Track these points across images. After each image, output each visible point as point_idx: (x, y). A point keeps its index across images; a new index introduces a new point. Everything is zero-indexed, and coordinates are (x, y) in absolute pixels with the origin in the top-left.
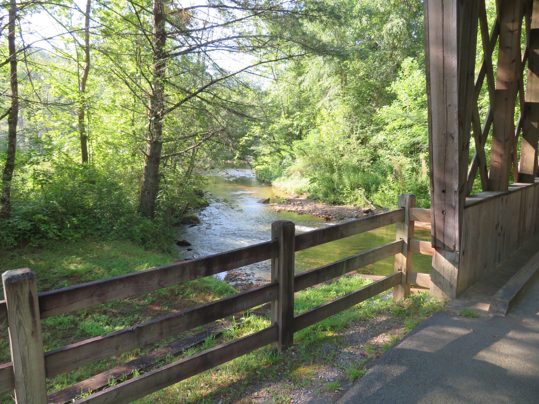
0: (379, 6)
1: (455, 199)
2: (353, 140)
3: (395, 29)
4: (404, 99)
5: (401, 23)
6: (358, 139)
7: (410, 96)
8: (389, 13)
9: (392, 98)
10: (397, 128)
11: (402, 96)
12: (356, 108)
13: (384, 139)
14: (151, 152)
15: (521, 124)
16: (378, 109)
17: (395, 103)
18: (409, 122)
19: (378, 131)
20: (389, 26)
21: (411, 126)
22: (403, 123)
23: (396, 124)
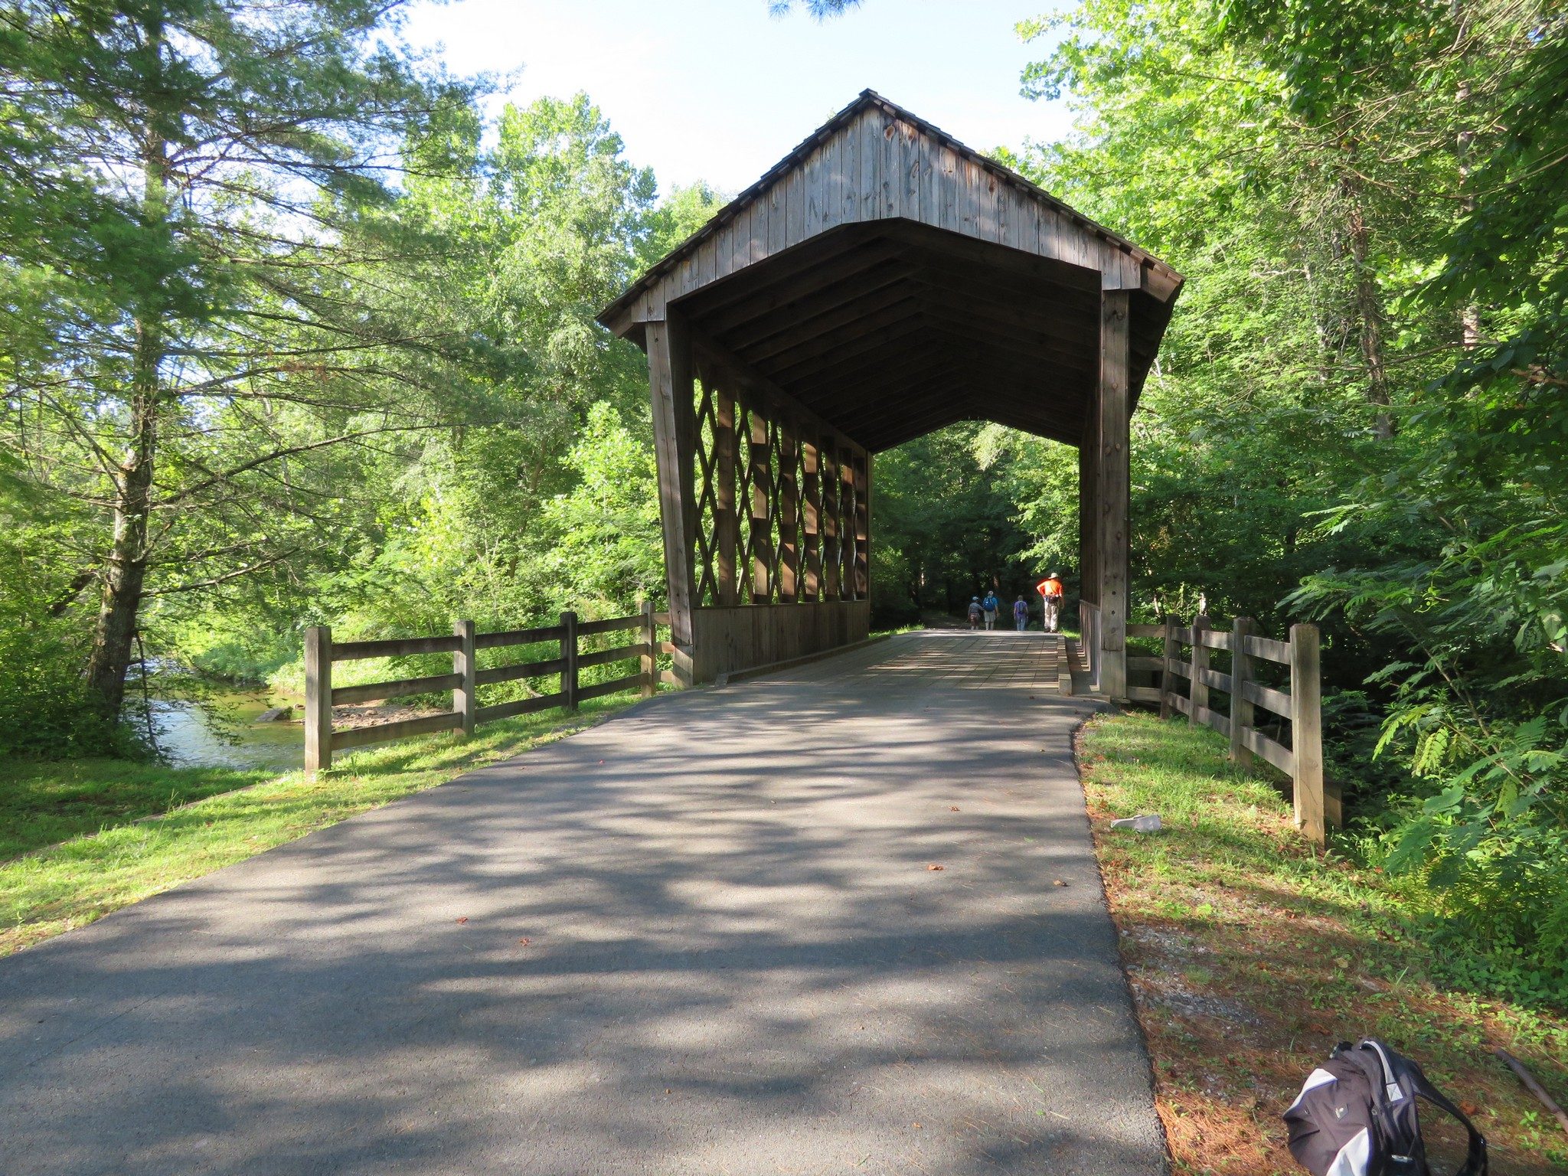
0: (537, 293)
1: (686, 600)
2: (486, 564)
3: (572, 344)
4: (598, 483)
5: (584, 335)
6: (500, 563)
7: (608, 478)
8: (557, 308)
9: (570, 480)
10: (586, 540)
11: (593, 476)
12: (490, 496)
13: (562, 564)
14: (123, 584)
15: (752, 542)
16: (544, 502)
17: (580, 492)
18: (610, 529)
19: (544, 547)
20: (558, 336)
21: (614, 538)
22: (601, 532)
23: (586, 534)
